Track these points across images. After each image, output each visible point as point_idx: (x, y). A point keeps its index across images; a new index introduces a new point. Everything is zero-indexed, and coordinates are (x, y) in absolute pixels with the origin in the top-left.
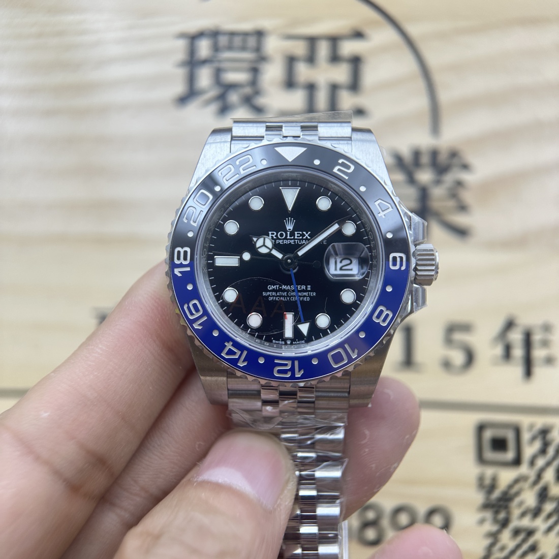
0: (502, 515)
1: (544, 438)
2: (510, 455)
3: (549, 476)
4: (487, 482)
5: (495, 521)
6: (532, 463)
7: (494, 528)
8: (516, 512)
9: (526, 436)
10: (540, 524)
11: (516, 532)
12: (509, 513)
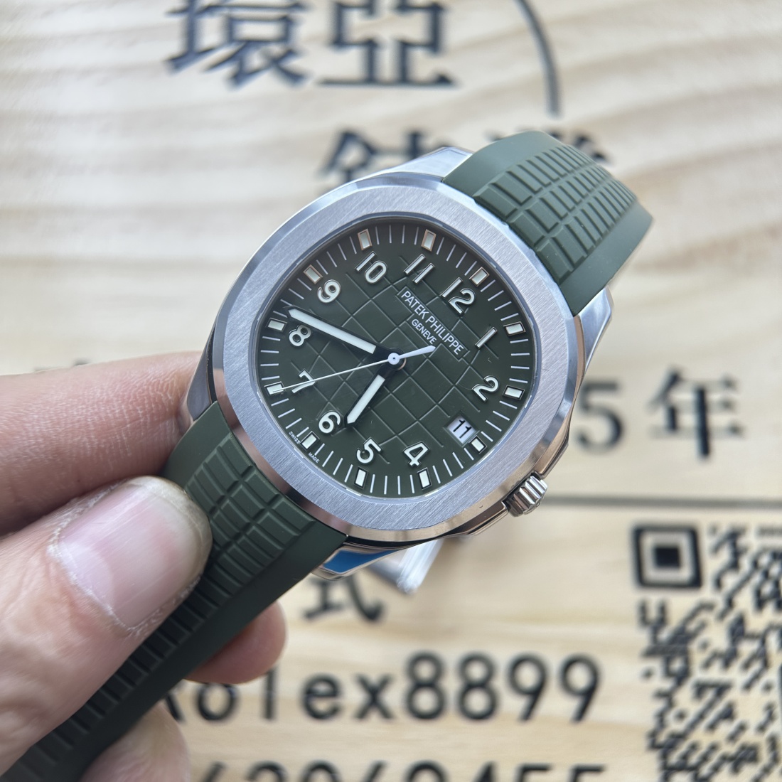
0: (677, 665)
1: (734, 545)
2: (685, 573)
3: (745, 601)
4: (653, 614)
5: (668, 673)
6: (718, 583)
7: (667, 685)
8: (698, 657)
9: (707, 542)
10: (736, 675)
11: (700, 689)
12: (687, 662)
